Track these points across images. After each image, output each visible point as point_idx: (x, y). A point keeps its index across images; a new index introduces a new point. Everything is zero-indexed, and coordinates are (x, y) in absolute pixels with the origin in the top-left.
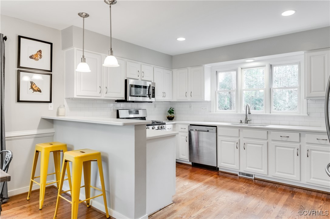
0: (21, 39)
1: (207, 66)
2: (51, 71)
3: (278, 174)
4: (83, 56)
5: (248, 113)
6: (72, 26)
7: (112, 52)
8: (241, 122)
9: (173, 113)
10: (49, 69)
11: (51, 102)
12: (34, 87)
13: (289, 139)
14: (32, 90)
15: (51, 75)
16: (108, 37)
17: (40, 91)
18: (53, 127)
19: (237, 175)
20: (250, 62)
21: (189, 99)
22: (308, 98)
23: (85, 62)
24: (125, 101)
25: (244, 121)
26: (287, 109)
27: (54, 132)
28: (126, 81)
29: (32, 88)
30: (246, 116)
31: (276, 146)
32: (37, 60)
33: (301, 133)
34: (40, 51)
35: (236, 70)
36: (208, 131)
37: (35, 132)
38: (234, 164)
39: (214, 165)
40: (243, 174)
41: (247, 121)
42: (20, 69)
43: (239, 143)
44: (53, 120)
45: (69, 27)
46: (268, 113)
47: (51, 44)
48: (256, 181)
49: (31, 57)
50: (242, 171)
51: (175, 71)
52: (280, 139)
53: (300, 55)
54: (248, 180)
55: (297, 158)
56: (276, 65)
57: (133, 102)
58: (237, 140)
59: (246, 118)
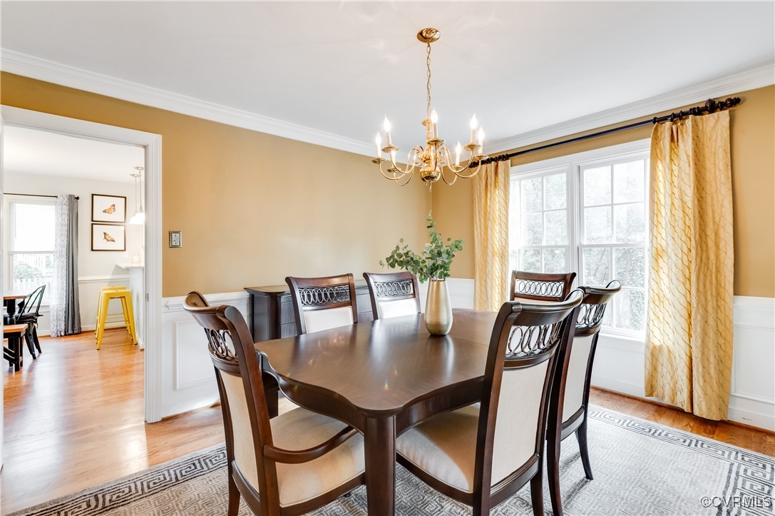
0: (95, 196)
10: (123, 221)
12: (107, 237)
15: (125, 225)
17: (113, 241)
18: (128, 273)
29: (105, 238)
32: (111, 213)
34: (114, 205)
37: (109, 277)
42: (94, 223)
49: (104, 211)
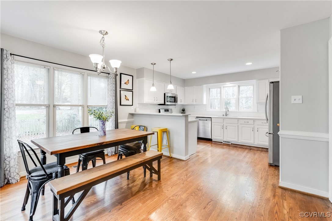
0: (122, 74)
1: (205, 86)
2: (132, 90)
3: (243, 141)
4: (153, 84)
5: (227, 111)
6: (144, 68)
7: (171, 83)
8: (223, 115)
9: (185, 111)
10: (132, 89)
11: (132, 105)
12: (126, 98)
13: (248, 123)
14: (125, 99)
15: (133, 92)
16: (169, 75)
17: (128, 100)
18: (133, 118)
19: (222, 142)
20: (228, 84)
21: (194, 103)
22: (257, 103)
23: (154, 86)
24: (164, 104)
25: (225, 115)
26: (245, 108)
27: (134, 120)
28: (165, 94)
29: (125, 98)
30: (226, 112)
31: (242, 127)
32: (127, 85)
33: (254, 120)
34: (128, 80)
35: (221, 88)
36: (207, 120)
37: (126, 120)
38: (221, 137)
39: (210, 138)
40: (225, 142)
41: (226, 115)
42: (121, 89)
43: (223, 126)
44: (133, 114)
45: (142, 68)
46: (237, 111)
47: (133, 76)
48: (232, 145)
49: (125, 83)
50: (225, 140)
51: (186, 88)
52: (244, 123)
53: (254, 81)
54: (228, 144)
55: (252, 132)
56: (241, 86)
57: (168, 105)
58: (222, 124)
59: (226, 113)
